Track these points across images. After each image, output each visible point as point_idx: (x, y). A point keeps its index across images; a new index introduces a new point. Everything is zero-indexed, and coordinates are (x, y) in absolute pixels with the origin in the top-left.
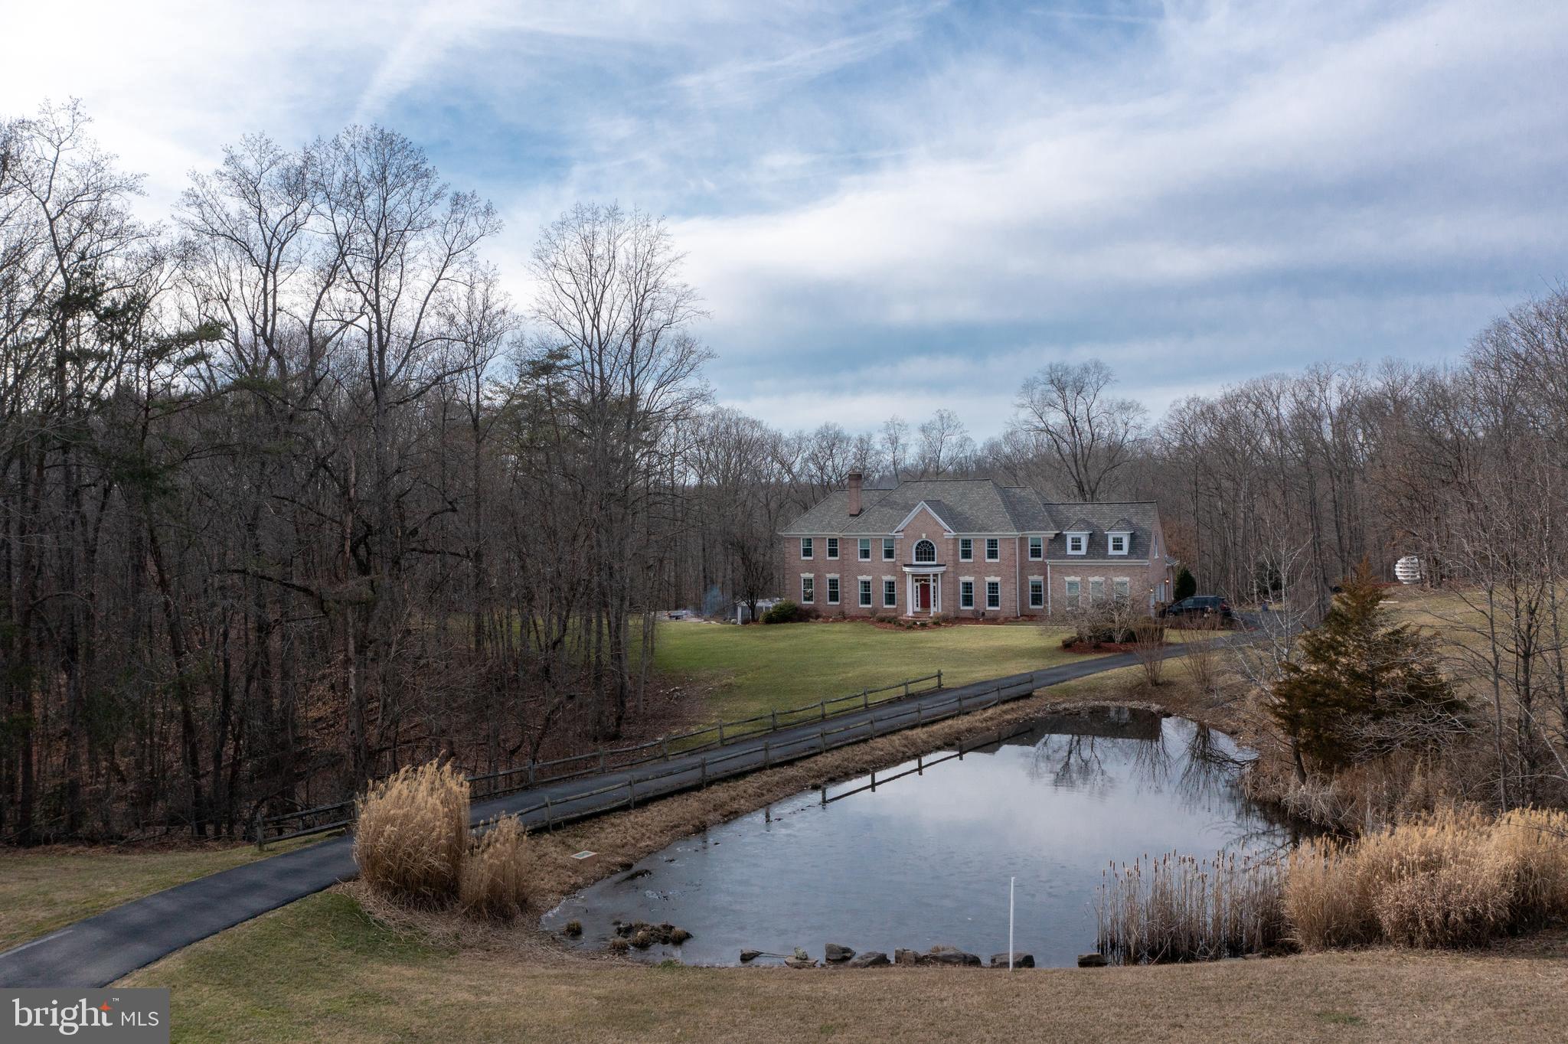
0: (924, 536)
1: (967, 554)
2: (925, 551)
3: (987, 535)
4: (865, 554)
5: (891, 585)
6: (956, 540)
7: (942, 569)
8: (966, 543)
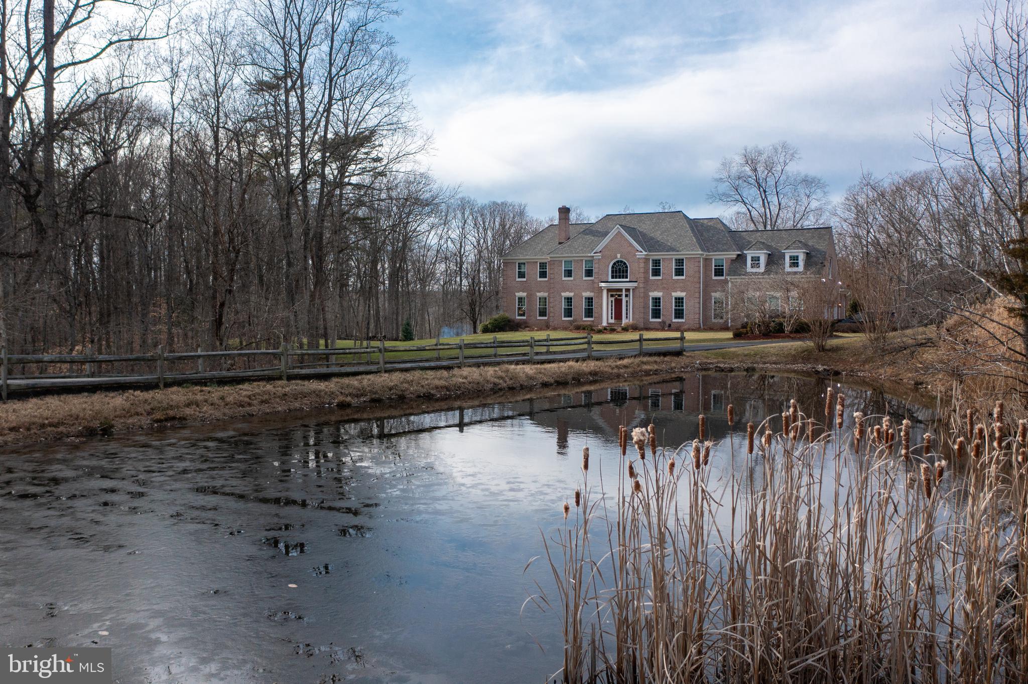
0: (619, 256)
1: (656, 272)
2: (620, 270)
3: (675, 256)
4: (569, 273)
5: (590, 300)
6: (646, 260)
7: (635, 284)
8: (657, 263)
